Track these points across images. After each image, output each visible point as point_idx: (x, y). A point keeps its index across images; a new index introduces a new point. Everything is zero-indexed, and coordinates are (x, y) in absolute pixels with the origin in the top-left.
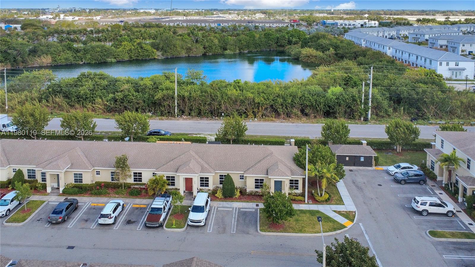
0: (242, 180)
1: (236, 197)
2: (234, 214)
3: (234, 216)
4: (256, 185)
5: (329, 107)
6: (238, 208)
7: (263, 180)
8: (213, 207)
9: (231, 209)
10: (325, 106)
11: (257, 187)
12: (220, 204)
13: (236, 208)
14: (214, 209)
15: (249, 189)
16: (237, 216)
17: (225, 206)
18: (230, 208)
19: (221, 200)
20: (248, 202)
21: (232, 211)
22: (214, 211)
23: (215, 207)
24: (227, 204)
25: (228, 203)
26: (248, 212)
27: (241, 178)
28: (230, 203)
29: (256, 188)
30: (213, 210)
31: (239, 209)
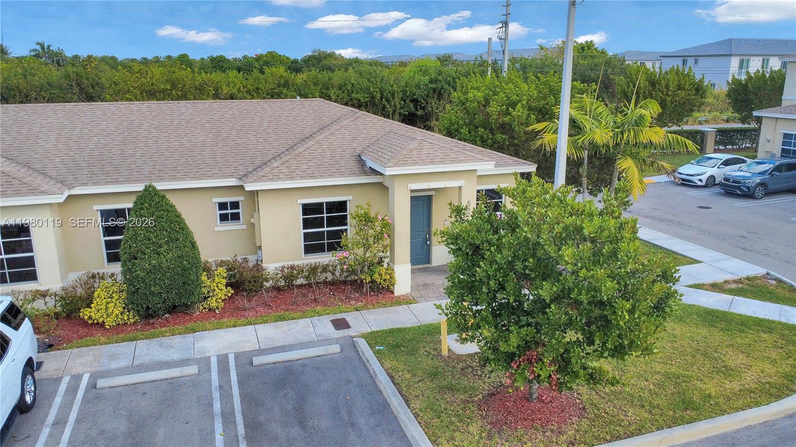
0: (230, 226)
1: (213, 303)
2: (216, 395)
3: (217, 406)
4: (307, 237)
5: (415, 101)
6: (237, 356)
7: (342, 206)
8: (66, 380)
9: (192, 370)
10: (405, 101)
11: (312, 246)
12: (113, 357)
13: (223, 360)
14: (72, 390)
15: (279, 261)
16: (237, 400)
17: (147, 360)
18: (184, 362)
19: (119, 331)
20: (282, 319)
21: (199, 383)
22: (67, 406)
23: (77, 378)
24: (161, 345)
25: (165, 340)
26: (305, 366)
27: (224, 218)
28: (177, 340)
29: (309, 250)
30: (58, 400)
31: (245, 359)
